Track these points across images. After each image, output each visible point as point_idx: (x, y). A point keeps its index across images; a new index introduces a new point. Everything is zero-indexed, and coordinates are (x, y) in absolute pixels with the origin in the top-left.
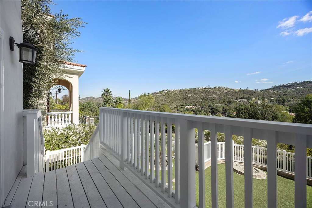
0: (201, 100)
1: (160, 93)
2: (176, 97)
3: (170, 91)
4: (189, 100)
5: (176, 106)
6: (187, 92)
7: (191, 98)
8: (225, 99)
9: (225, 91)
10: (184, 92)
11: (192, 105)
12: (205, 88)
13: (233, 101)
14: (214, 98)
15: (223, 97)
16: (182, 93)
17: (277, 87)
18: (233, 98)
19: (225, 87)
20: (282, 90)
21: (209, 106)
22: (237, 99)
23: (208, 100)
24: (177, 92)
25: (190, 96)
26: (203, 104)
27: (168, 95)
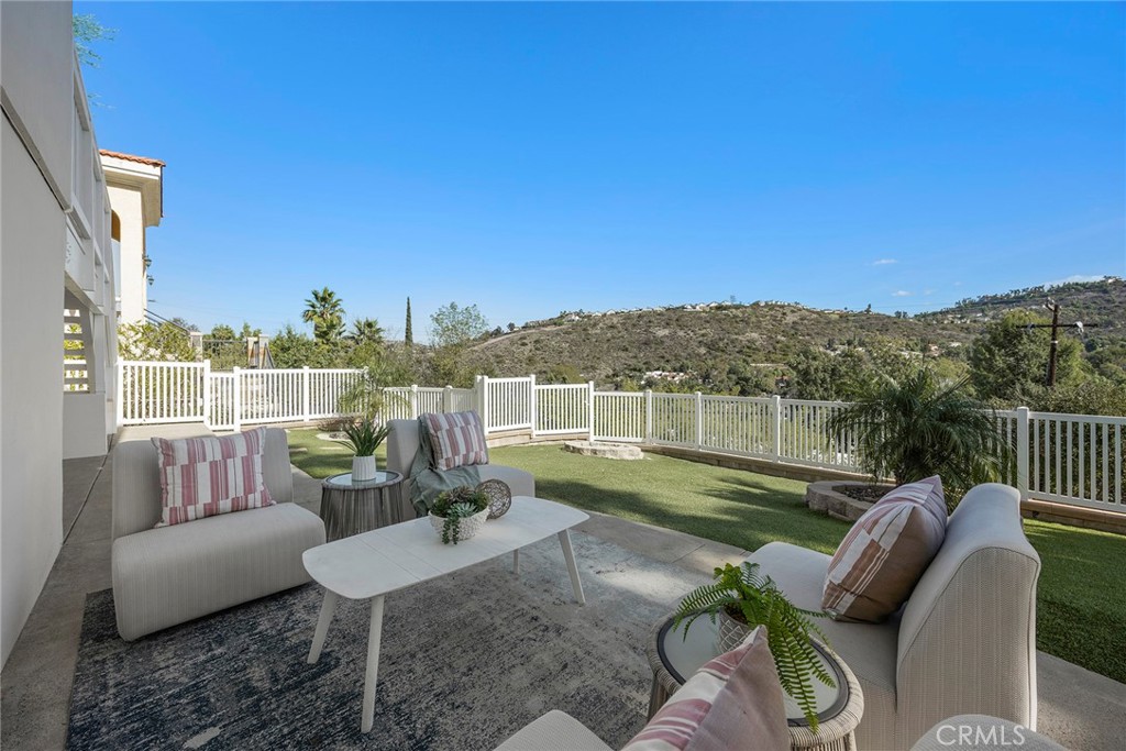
0: (703, 350)
1: (553, 322)
2: (613, 338)
3: (589, 317)
4: (661, 351)
5: (611, 372)
6: (652, 319)
7: (668, 342)
8: (788, 347)
9: (790, 319)
10: (643, 320)
11: (669, 367)
12: (720, 308)
13: (818, 352)
14: (749, 341)
15: (783, 338)
16: (634, 325)
17: (973, 304)
18: (819, 341)
19: (792, 303)
20: (991, 313)
21: (729, 372)
22: (830, 346)
23: (730, 348)
24: (615, 320)
25: (665, 336)
26: (710, 363)
27: (584, 330)
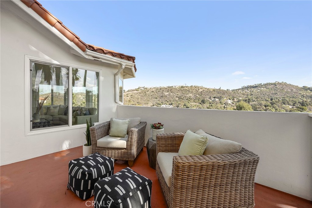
0: (177, 99)
1: (136, 90)
2: (153, 95)
3: (146, 89)
4: (166, 99)
5: (152, 105)
6: (164, 90)
7: (168, 96)
8: (199, 98)
9: (200, 90)
10: (161, 90)
11: (168, 104)
12: (182, 87)
13: (207, 100)
14: (189, 96)
15: (198, 96)
16: (159, 91)
17: (246, 87)
18: (207, 97)
19: (201, 86)
20: (250, 90)
21: (184, 105)
22: (210, 98)
23: (184, 98)
24: (154, 90)
25: (167, 95)
26: (179, 102)
27: (145, 92)
